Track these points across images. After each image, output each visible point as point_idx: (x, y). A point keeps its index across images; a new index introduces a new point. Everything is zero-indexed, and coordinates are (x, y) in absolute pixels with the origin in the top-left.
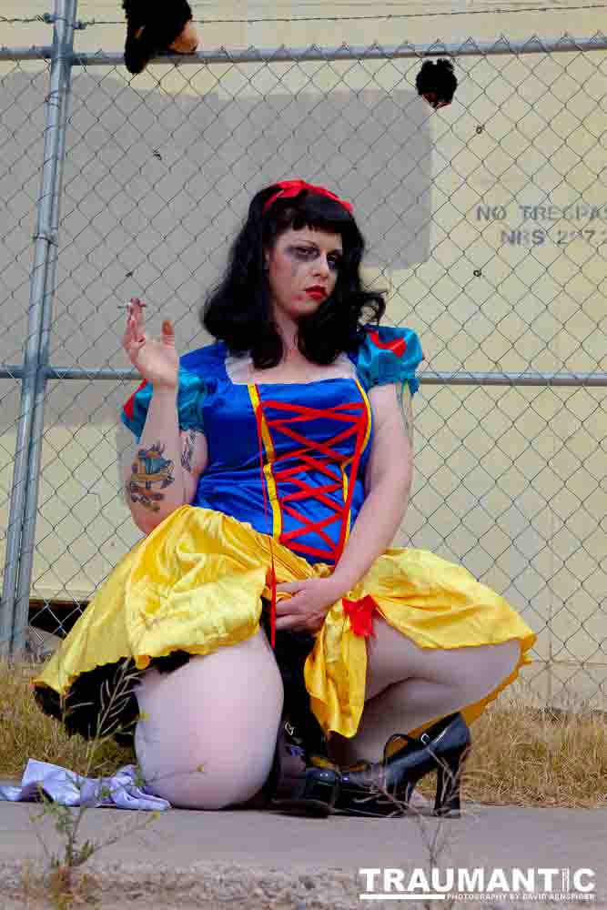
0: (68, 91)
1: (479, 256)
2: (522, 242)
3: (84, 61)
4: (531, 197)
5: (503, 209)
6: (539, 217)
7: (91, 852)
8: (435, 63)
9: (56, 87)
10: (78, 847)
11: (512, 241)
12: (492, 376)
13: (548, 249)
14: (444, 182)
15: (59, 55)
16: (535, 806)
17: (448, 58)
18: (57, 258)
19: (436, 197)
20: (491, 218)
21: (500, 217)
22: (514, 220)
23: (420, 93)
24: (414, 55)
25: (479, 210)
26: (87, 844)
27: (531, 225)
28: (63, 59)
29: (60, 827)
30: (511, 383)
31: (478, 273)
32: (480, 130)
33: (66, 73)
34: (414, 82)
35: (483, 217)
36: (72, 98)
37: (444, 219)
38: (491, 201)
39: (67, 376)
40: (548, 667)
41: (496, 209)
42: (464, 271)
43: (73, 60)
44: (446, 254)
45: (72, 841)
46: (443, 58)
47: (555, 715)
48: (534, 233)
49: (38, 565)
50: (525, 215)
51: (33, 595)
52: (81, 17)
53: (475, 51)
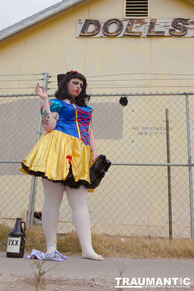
1: (133, 138)
2: (142, 134)
4: (144, 125)
5: (138, 128)
6: (146, 129)
7: (45, 273)
8: (123, 97)
11: (140, 134)
12: (136, 164)
13: (147, 136)
14: (126, 122)
16: (145, 259)
17: (126, 96)
19: (124, 125)
20: (136, 129)
21: (137, 129)
22: (141, 130)
23: (120, 103)
24: (118, 95)
27: (144, 131)
30: (140, 165)
31: (133, 141)
32: (133, 111)
34: (119, 101)
35: (134, 129)
37: (125, 130)
38: (135, 126)
40: (148, 227)
41: (137, 127)
42: (130, 141)
44: (125, 137)
47: (150, 237)
48: (145, 133)
49: (36, 205)
50: (143, 129)
51: (35, 211)
52: (49, 87)
53: (132, 95)
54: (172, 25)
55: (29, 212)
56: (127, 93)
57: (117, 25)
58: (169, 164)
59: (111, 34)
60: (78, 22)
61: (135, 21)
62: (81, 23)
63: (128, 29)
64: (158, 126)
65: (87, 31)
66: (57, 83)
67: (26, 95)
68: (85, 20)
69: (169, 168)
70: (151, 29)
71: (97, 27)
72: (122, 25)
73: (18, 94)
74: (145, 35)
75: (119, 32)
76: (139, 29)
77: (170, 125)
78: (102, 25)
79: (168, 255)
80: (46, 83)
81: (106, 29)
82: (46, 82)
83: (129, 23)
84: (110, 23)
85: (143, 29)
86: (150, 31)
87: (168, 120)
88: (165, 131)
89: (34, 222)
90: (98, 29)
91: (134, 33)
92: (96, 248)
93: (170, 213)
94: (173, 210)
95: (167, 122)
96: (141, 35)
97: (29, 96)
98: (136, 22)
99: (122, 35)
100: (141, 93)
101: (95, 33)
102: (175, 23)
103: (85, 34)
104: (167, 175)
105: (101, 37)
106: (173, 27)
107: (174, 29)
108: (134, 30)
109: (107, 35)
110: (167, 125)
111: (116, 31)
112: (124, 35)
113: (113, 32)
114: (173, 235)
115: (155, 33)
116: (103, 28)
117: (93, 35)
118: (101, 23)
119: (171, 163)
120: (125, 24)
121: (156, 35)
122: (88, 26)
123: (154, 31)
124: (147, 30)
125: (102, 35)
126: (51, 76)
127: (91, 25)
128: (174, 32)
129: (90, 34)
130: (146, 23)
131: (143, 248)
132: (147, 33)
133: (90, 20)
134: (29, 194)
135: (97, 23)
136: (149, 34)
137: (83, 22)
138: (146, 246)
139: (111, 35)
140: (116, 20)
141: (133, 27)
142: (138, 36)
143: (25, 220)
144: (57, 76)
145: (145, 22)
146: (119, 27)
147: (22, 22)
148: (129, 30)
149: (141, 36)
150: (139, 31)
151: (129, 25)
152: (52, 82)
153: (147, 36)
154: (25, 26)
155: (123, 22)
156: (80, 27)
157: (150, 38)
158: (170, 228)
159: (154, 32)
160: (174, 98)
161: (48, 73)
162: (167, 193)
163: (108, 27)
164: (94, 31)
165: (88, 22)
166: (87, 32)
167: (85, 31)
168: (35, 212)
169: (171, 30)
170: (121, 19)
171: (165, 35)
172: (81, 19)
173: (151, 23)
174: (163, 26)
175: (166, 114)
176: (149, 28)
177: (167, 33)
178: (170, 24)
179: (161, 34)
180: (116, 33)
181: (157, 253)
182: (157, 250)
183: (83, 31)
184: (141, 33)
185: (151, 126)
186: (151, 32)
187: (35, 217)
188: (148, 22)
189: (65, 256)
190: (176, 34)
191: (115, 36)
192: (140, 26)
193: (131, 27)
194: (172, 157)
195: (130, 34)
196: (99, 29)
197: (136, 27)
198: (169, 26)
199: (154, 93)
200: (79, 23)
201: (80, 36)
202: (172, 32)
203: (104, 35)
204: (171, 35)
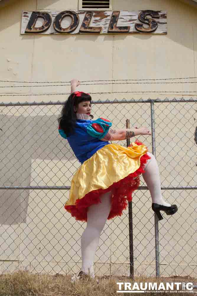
54: (139, 19)
57: (71, 19)
59: (64, 30)
60: (23, 14)
61: (94, 14)
62: (27, 17)
68: (31, 13)
70: (113, 24)
71: (47, 21)
72: (77, 18)
74: (105, 31)
75: (74, 28)
76: (98, 23)
78: (53, 19)
81: (57, 24)
83: (87, 16)
84: (63, 16)
85: (104, 24)
86: (111, 26)
90: (48, 24)
91: (93, 29)
96: (101, 30)
99: (77, 31)
101: (44, 29)
102: (143, 16)
103: (32, 30)
105: (52, 34)
106: (140, 21)
107: (141, 23)
108: (92, 25)
109: (60, 32)
111: (69, 27)
112: (80, 31)
113: (66, 28)
115: (118, 29)
116: (55, 22)
117: (41, 31)
118: (51, 16)
120: (81, 18)
121: (119, 31)
122: (36, 20)
123: (117, 26)
124: (108, 25)
125: (53, 31)
127: (39, 19)
128: (142, 28)
129: (38, 30)
130: (107, 16)
132: (108, 28)
133: (38, 13)
135: (46, 17)
137: (30, 15)
139: (65, 31)
140: (71, 13)
141: (91, 22)
142: (96, 33)
146: (74, 21)
148: (86, 25)
149: (101, 33)
150: (98, 26)
151: (86, 19)
153: (109, 32)
155: (79, 15)
156: (25, 22)
157: (112, 35)
163: (61, 22)
164: (43, 26)
165: (36, 16)
166: (35, 27)
167: (32, 26)
169: (137, 25)
170: (76, 11)
171: (130, 31)
172: (26, 12)
173: (113, 16)
174: (128, 20)
176: (111, 22)
177: (132, 29)
178: (136, 18)
179: (125, 30)
180: (70, 29)
183: (29, 26)
184: (101, 28)
186: (112, 28)
188: (109, 15)
190: (143, 30)
191: (69, 33)
192: (99, 21)
193: (89, 21)
195: (88, 30)
196: (50, 24)
197: (96, 21)
198: (136, 20)
200: (25, 16)
201: (26, 32)
202: (138, 28)
203: (55, 32)
204: (137, 31)
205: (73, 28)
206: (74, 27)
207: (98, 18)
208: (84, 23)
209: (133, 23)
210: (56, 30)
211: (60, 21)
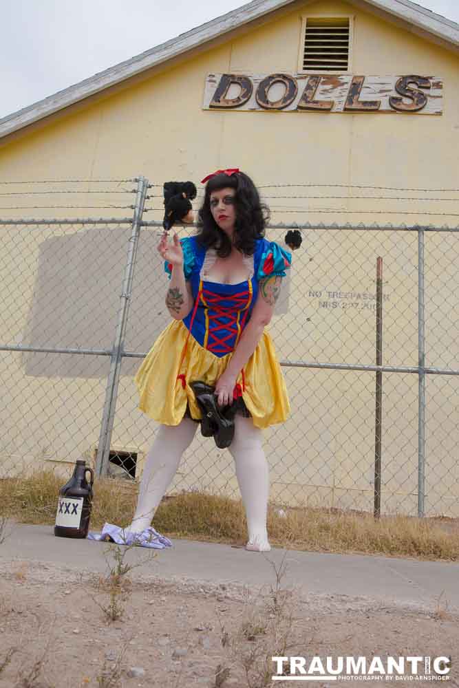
0: (139, 236)
1: (310, 312)
2: (328, 306)
3: (146, 225)
4: (332, 288)
5: (320, 292)
6: (335, 296)
7: (129, 569)
8: (293, 231)
9: (134, 234)
10: (123, 567)
11: (324, 306)
12: (313, 364)
13: (338, 311)
14: (296, 281)
15: (136, 222)
16: (325, 553)
17: (298, 230)
18: (129, 305)
20: (315, 296)
21: (319, 296)
22: (325, 297)
23: (287, 243)
24: (284, 227)
25: (310, 292)
26: (127, 565)
27: (332, 300)
28: (138, 224)
29: (115, 558)
30: (321, 367)
31: (308, 319)
32: (311, 260)
33: (138, 230)
34: (284, 238)
35: (311, 296)
36: (140, 240)
37: (295, 296)
38: (316, 288)
39: (131, 356)
40: (333, 490)
41: (317, 292)
42: (303, 318)
43: (141, 224)
44: (294, 310)
45: (121, 564)
46: (296, 229)
47: (335, 511)
48: (333, 303)
49: (114, 437)
50: (329, 295)
51: (111, 449)
52: (146, 207)
53: (310, 227)
54: (396, 90)
55: (100, 450)
56: (300, 223)
57: (285, 88)
58: (381, 367)
59: (272, 104)
60: (208, 79)
61: (322, 80)
62: (215, 82)
63: (307, 95)
64: (360, 290)
65: (224, 98)
66: (163, 199)
67: (101, 222)
68: (221, 75)
69: (379, 377)
70: (353, 96)
71: (246, 90)
72: (295, 86)
73: (86, 218)
74: (341, 107)
75: (289, 102)
76: (329, 95)
77: (385, 290)
78: (255, 87)
79: (371, 548)
80: (141, 199)
81: (262, 95)
82: (142, 197)
83: (310, 83)
84: (271, 82)
85: (338, 97)
86: (350, 100)
87: (381, 281)
88: (375, 302)
89: (108, 471)
90: (247, 95)
91: (319, 104)
92: (229, 528)
93: (378, 465)
94: (384, 458)
95: (379, 282)
96: (332, 107)
97: (106, 222)
98: (324, 82)
99: (293, 106)
100: (328, 223)
101: (240, 103)
102: (403, 85)
103: (221, 104)
104: (374, 389)
105: (253, 110)
106: (399, 93)
107: (398, 96)
108: (318, 97)
109: (265, 106)
110: (379, 290)
111: (282, 99)
112: (299, 107)
113: (276, 101)
114: (383, 510)
115: (361, 105)
116: (258, 92)
117: (236, 105)
118: (253, 81)
119: (384, 365)
120: (301, 85)
121: (363, 108)
122: (227, 87)
123: (360, 100)
124: (344, 99)
125: (255, 106)
126: (151, 184)
127: (232, 85)
128: (401, 103)
129: (231, 104)
130: (343, 84)
131: (321, 532)
132: (344, 103)
133: (233, 76)
134: (100, 415)
135: (245, 82)
136: (347, 107)
137: (218, 79)
138: (327, 528)
139: (274, 107)
140: (284, 77)
141: (318, 92)
142: (326, 110)
143: (91, 467)
144: (163, 184)
145: (342, 81)
146: (289, 91)
147: (97, 78)
148: (308, 97)
149: (333, 111)
150: (329, 100)
151: (308, 87)
152: (152, 196)
153: (345, 109)
154: (104, 86)
155: (298, 81)
156: (211, 90)
157: (351, 115)
158: (376, 493)
159: (359, 102)
160: (396, 236)
161: (146, 178)
162: (374, 424)
163: (268, 91)
164: (238, 98)
165: (228, 80)
167: (222, 97)
168: (111, 452)
169: (393, 100)
170: (293, 75)
171: (381, 108)
172: (213, 74)
173: (354, 84)
174: (378, 91)
175: (378, 268)
176: (349, 93)
177: (385, 106)
178: (392, 87)
179: (373, 107)
180: (284, 102)
181: (349, 544)
182: (350, 535)
183: (217, 97)
184: (332, 103)
185: (346, 289)
186: (351, 103)
187: (112, 461)
188: (346, 83)
189: (167, 540)
190: (403, 107)
192: (331, 91)
193: (313, 91)
194: (386, 354)
195: (311, 105)
196: (250, 94)
197: (324, 91)
198: (390, 91)
199: (355, 224)
200: (210, 81)
201: (211, 107)
202: (395, 103)
203: (257, 106)
204: (393, 110)
205: (287, 101)
206: (289, 99)
207: (328, 87)
208: (305, 94)
209: (386, 96)
210: (259, 105)
211: (266, 90)
